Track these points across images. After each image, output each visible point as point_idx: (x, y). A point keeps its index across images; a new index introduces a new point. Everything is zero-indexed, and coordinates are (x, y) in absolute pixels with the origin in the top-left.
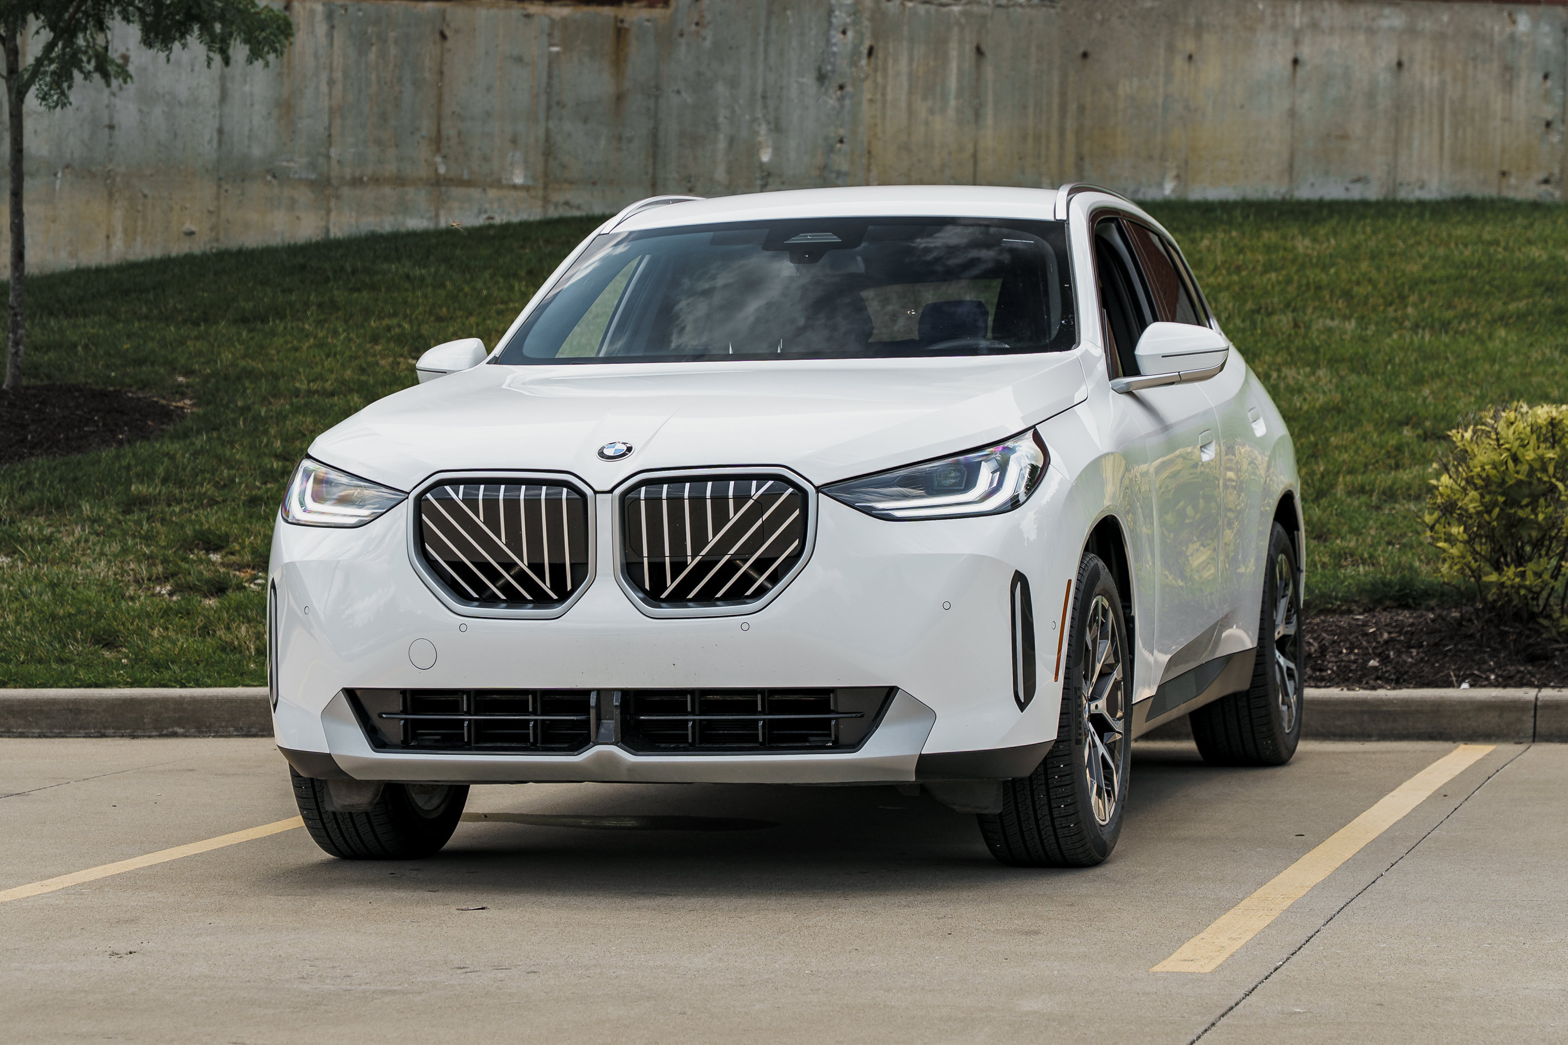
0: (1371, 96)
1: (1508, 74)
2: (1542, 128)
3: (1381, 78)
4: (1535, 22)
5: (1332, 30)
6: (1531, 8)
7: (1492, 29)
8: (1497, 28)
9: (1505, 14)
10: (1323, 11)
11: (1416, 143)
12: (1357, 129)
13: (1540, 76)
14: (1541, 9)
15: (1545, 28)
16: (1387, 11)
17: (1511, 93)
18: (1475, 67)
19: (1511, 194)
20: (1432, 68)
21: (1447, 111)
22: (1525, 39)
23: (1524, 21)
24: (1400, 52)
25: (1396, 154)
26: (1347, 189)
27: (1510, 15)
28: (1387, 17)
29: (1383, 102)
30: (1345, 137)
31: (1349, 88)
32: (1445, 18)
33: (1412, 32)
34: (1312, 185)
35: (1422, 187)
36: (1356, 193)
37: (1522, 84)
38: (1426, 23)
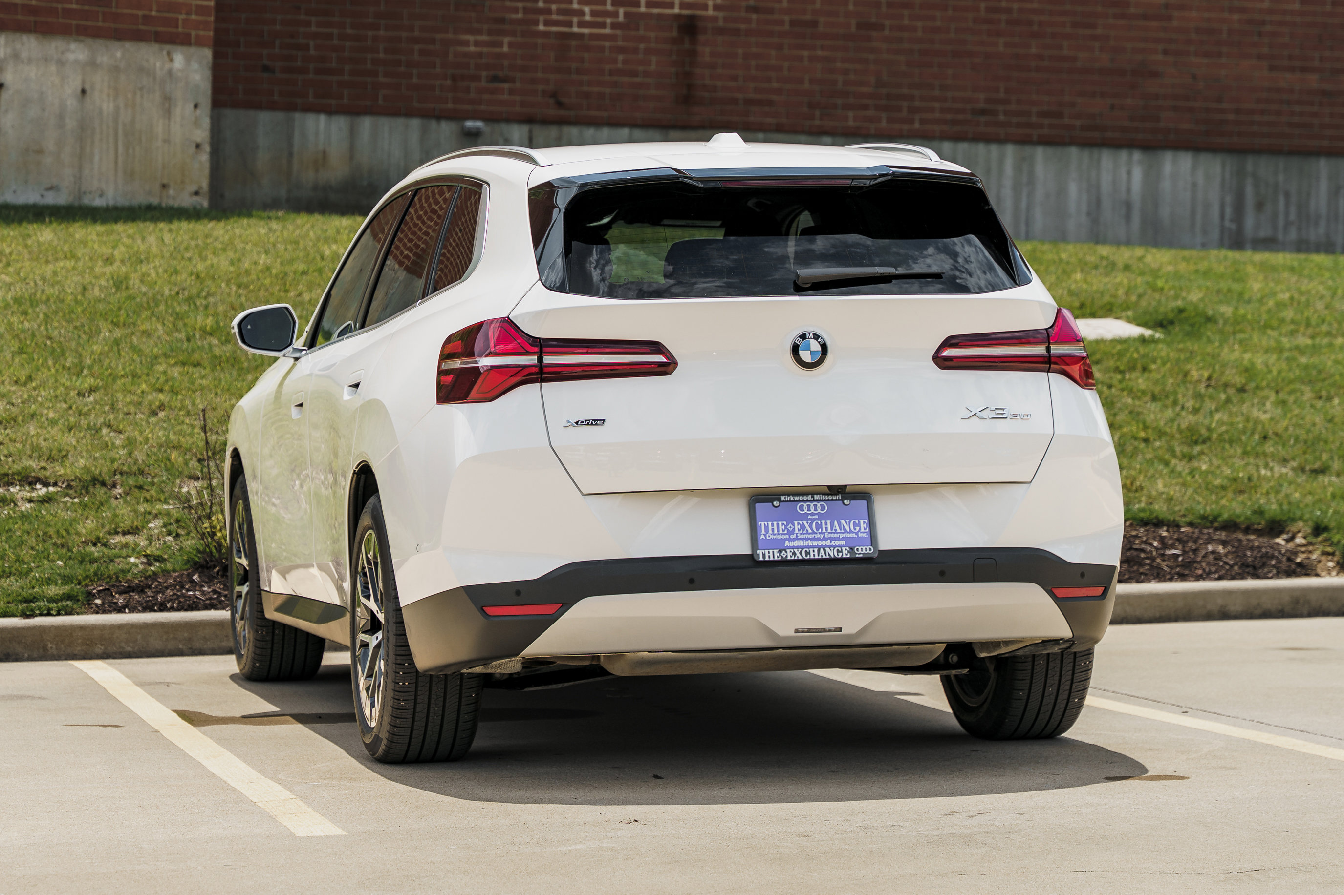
0: (61, 117)
1: (167, 103)
2: (193, 149)
3: (69, 103)
4: (188, 60)
5: (30, 60)
6: (184, 49)
7: (155, 65)
8: (158, 65)
9: (165, 53)
10: (23, 44)
11: (96, 159)
12: (50, 145)
13: (192, 106)
14: (192, 50)
15: (195, 66)
16: (73, 46)
17: (169, 119)
18: (142, 96)
19: (171, 202)
20: (108, 95)
21: (120, 131)
22: (180, 74)
23: (179, 59)
24: (83, 82)
25: (80, 168)
26: (42, 196)
27: (169, 54)
28: (73, 52)
29: (71, 123)
30: (40, 152)
31: (44, 110)
32: (119, 54)
33: (92, 64)
34: (14, 192)
35: (101, 196)
36: (51, 199)
37: (178, 112)
38: (103, 59)
